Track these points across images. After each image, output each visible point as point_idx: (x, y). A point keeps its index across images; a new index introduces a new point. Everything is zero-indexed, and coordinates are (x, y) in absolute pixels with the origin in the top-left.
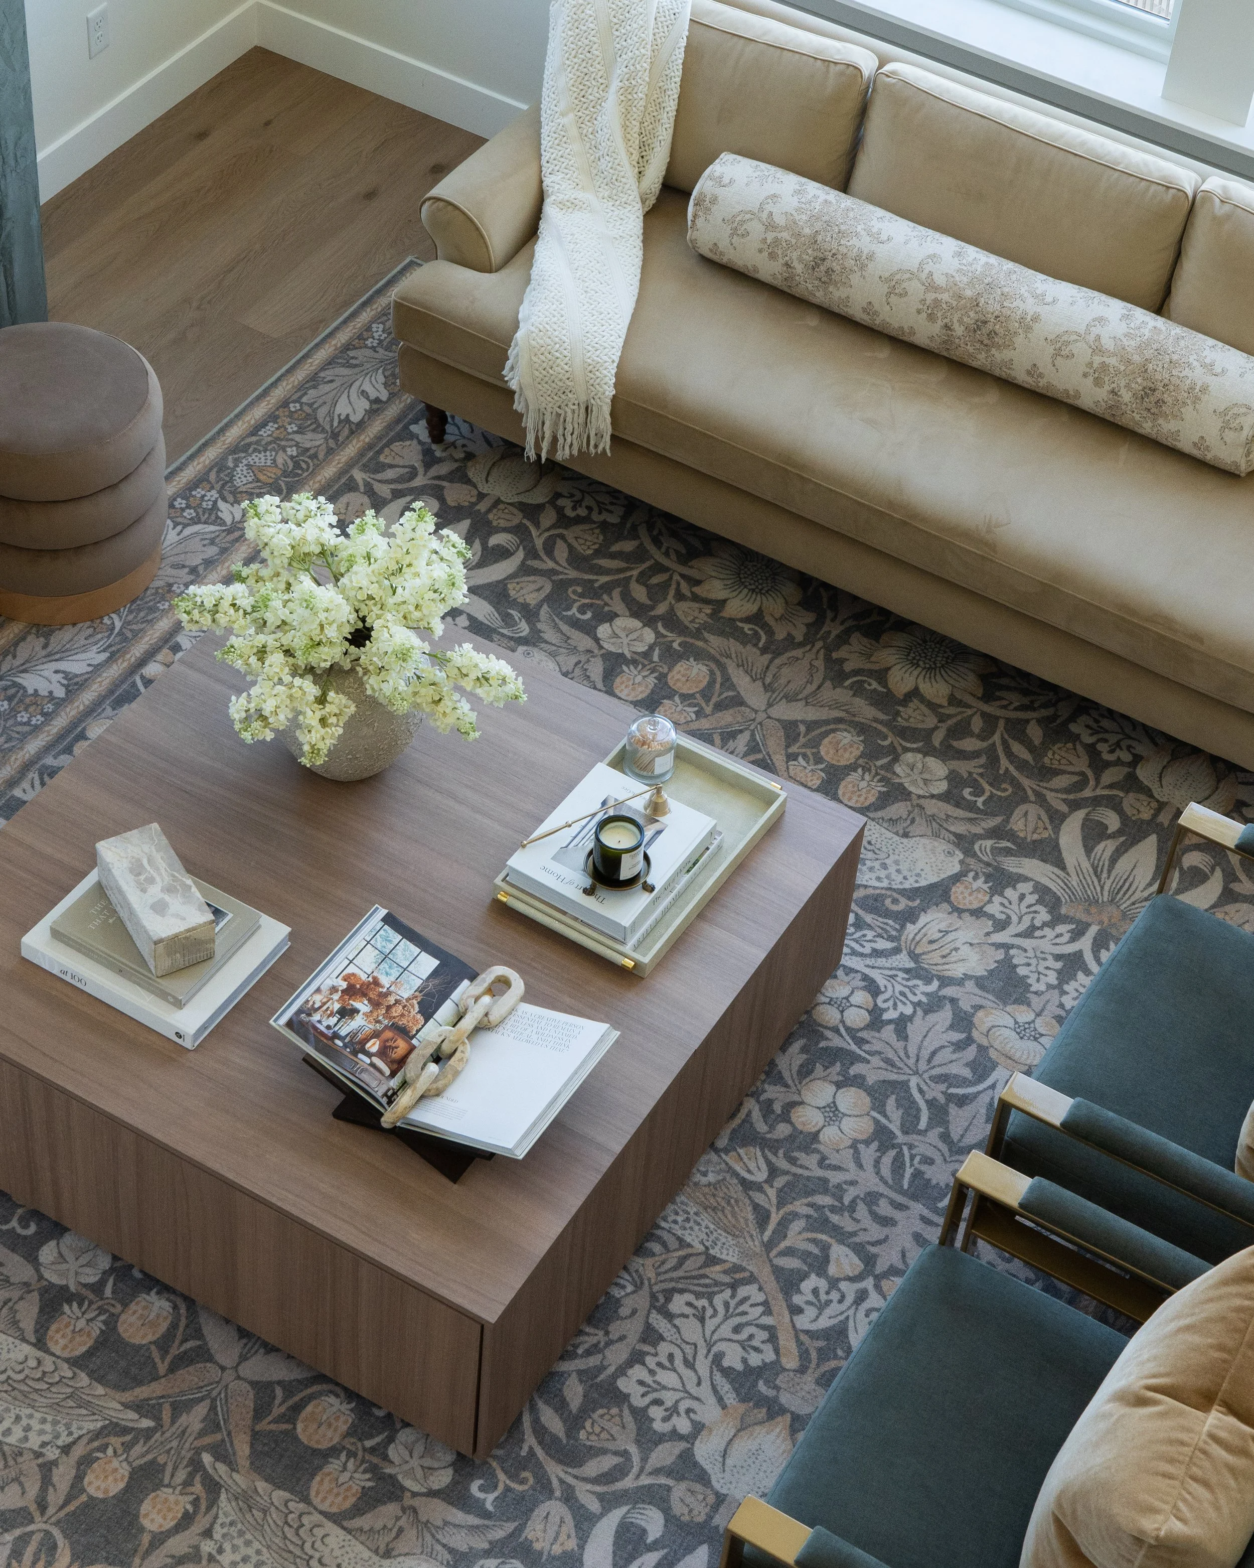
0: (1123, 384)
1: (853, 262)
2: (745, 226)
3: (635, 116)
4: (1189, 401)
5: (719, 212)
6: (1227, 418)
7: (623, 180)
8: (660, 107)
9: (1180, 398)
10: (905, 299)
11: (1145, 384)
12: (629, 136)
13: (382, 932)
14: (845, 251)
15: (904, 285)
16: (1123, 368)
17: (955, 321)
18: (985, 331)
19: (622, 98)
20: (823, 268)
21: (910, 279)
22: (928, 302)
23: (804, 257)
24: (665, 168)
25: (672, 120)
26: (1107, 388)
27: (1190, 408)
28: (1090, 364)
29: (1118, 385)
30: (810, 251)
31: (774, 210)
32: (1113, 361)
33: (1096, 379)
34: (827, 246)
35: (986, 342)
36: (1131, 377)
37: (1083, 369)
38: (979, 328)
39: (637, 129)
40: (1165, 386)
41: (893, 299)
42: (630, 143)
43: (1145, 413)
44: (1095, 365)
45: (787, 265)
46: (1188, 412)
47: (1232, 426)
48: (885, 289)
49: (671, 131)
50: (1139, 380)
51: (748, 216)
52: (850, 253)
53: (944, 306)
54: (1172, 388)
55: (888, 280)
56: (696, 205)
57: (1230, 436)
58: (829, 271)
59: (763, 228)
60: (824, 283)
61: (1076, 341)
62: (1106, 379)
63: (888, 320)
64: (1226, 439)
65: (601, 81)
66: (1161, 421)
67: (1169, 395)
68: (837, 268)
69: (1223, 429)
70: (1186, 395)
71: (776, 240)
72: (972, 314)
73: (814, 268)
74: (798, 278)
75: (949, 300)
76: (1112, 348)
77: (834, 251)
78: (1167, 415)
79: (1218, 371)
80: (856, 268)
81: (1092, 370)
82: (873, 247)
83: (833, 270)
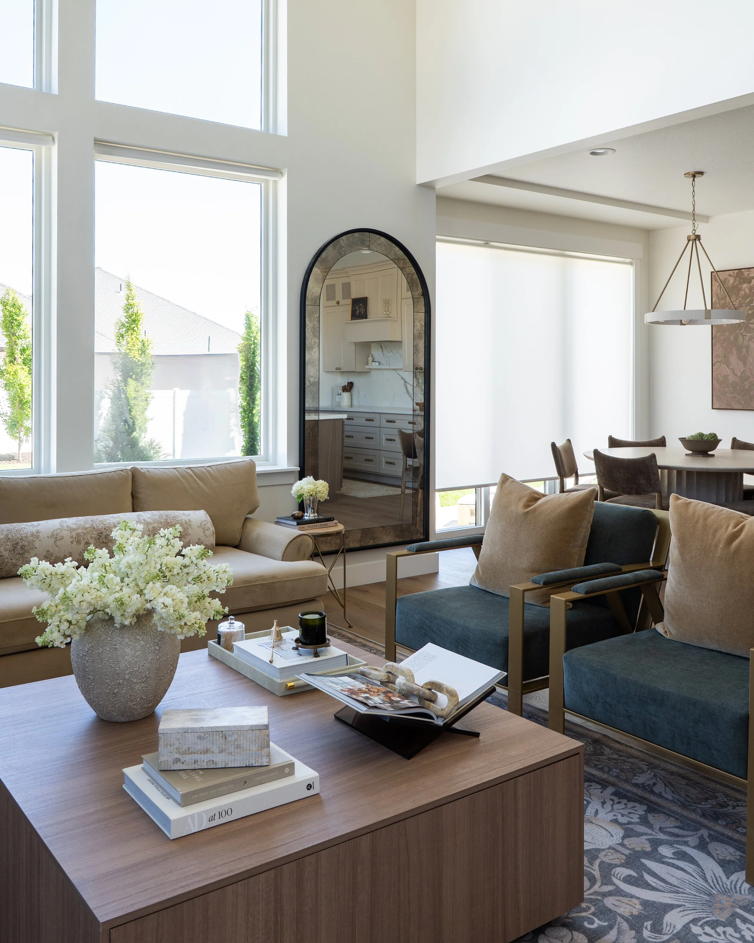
1: (32, 537)
4: (188, 526)
6: (203, 527)
9: (185, 527)
10: (64, 540)
14: (25, 535)
15: (61, 534)
16: (161, 526)
17: (89, 538)
18: (103, 537)
21: (61, 531)
22: (74, 537)
23: (7, 547)
27: (190, 529)
30: (9, 543)
34: (15, 537)
35: (105, 541)
38: (100, 536)
41: (58, 543)
44: (151, 530)
46: (190, 531)
47: (206, 528)
48: (53, 540)
52: (28, 535)
53: (82, 534)
55: (52, 536)
57: (207, 533)
58: (23, 547)
60: (22, 554)
63: (58, 555)
66: (183, 539)
69: (204, 532)
72: (94, 532)
73: (14, 550)
74: (6, 560)
75: (82, 531)
76: (152, 521)
77: (20, 538)
78: (184, 536)
79: (188, 514)
80: (34, 539)
81: (151, 532)
82: (36, 528)
83: (24, 546)
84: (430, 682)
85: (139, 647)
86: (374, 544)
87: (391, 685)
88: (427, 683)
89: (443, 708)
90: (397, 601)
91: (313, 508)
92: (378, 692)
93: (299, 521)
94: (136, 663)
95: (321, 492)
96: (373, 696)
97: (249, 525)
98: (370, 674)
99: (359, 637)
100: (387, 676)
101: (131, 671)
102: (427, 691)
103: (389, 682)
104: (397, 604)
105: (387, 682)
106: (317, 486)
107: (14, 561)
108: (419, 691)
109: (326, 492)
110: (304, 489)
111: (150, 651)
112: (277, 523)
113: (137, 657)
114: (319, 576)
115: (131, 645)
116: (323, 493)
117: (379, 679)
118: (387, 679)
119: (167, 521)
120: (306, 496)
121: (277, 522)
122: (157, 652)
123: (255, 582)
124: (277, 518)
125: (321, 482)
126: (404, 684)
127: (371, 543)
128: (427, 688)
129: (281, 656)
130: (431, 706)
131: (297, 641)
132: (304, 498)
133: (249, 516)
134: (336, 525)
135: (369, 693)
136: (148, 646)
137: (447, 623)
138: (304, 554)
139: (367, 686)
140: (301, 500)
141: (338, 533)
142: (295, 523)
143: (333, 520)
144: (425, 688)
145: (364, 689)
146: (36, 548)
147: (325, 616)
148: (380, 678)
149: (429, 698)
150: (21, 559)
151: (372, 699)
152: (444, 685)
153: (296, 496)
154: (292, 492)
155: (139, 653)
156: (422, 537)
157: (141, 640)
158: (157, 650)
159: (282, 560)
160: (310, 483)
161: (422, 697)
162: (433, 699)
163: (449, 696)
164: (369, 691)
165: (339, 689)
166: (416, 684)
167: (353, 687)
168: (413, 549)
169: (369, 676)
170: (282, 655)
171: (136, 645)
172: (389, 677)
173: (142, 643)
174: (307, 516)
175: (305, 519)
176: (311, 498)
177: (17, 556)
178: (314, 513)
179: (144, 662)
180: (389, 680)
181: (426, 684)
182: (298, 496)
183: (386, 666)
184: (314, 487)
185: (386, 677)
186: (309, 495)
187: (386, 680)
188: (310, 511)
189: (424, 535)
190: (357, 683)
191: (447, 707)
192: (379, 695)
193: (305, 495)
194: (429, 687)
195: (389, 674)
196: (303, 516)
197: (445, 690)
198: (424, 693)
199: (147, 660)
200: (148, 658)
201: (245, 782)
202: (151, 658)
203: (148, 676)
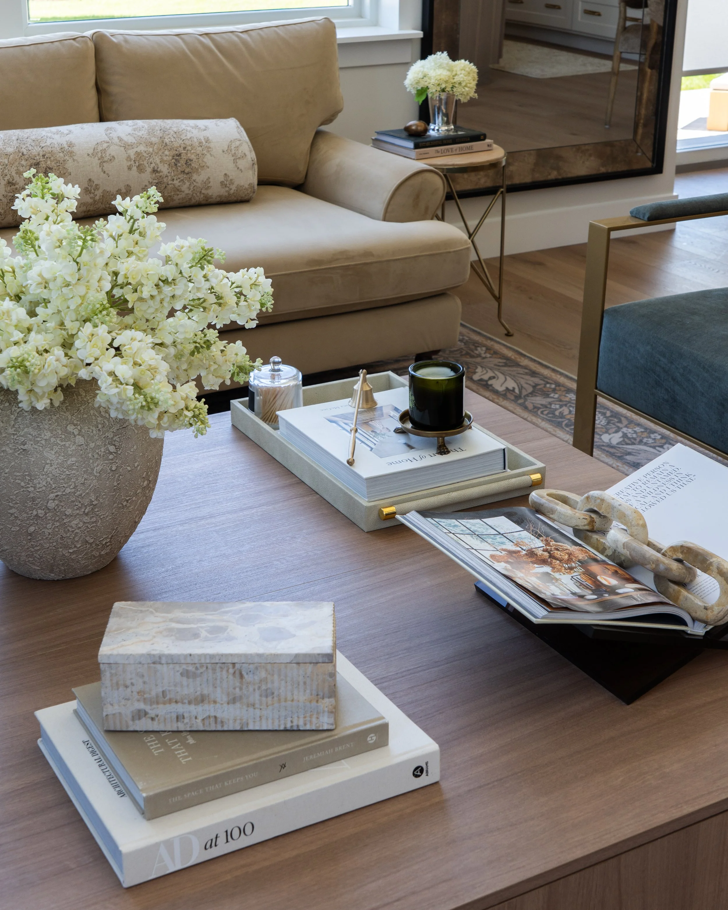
0: (158, 161)
4: (204, 152)
6: (233, 152)
9: (198, 152)
11: (172, 154)
16: (151, 150)
26: (149, 170)
27: (208, 155)
28: (129, 158)
29: (156, 164)
32: (142, 148)
33: (138, 167)
36: (160, 153)
37: (126, 164)
40: (184, 148)
43: (182, 176)
44: (133, 157)
46: (208, 160)
47: (239, 156)
50: (167, 152)
54: (189, 148)
57: (242, 164)
61: (108, 147)
62: (145, 163)
64: (240, 167)
66: (195, 177)
67: (192, 154)
69: (235, 161)
70: (200, 149)
76: (134, 141)
78: (197, 169)
79: (203, 128)
81: (132, 162)
84: (682, 546)
85: (74, 448)
86: (560, 177)
87: (595, 536)
88: (676, 546)
89: (709, 605)
90: (605, 315)
91: (446, 115)
92: (570, 560)
93: (419, 140)
94: (70, 479)
95: (463, 84)
96: (559, 571)
97: (323, 146)
98: (553, 511)
99: (524, 356)
100: (589, 519)
101: (59, 493)
102: (675, 566)
103: (592, 531)
104: (605, 320)
105: (588, 531)
106: (454, 73)
108: (657, 565)
109: (473, 84)
110: (430, 78)
111: (96, 456)
112: (377, 143)
113: (69, 467)
114: (454, 252)
115: (57, 444)
116: (466, 86)
117: (571, 525)
118: (589, 524)
119: (163, 142)
120: (433, 92)
121: (376, 140)
122: (111, 457)
123: (330, 261)
124: (378, 133)
125: (462, 63)
126: (625, 545)
127: (554, 175)
128: (675, 557)
129: (372, 449)
130: (681, 597)
131: (404, 417)
132: (430, 96)
133: (323, 128)
134: (489, 149)
135: (550, 564)
136: (92, 445)
137: (704, 368)
138: (427, 208)
139: (548, 544)
140: (423, 98)
141: (494, 165)
142: (410, 145)
143: (484, 139)
144: (671, 557)
145: (540, 552)
147: (463, 375)
148: (574, 523)
149: (677, 579)
151: (557, 580)
152: (712, 555)
153: (414, 92)
154: (407, 82)
155: (74, 459)
156: (649, 165)
157: (76, 433)
158: (111, 453)
159: (384, 220)
160: (440, 66)
161: (663, 577)
162: (687, 581)
163: (724, 582)
164: (551, 556)
165: (487, 554)
166: (649, 544)
167: (517, 545)
168: (644, 215)
169: (551, 516)
170: (372, 446)
171: (67, 444)
172: (592, 521)
173: (80, 440)
174: (433, 130)
175: (430, 136)
176: (443, 96)
178: (447, 123)
179: (86, 476)
180: (593, 526)
181: (673, 549)
182: (418, 91)
183: (588, 498)
184: (448, 73)
185: (586, 522)
186: (439, 89)
187: (587, 528)
188: (439, 120)
189: (653, 162)
190: (525, 534)
191: (718, 604)
192: (571, 569)
193: (430, 91)
194: (680, 556)
195: (593, 516)
196: (426, 130)
197: (714, 568)
198: (668, 569)
199: (91, 474)
200: (93, 469)
201: (283, 766)
202: (99, 468)
203: (96, 502)
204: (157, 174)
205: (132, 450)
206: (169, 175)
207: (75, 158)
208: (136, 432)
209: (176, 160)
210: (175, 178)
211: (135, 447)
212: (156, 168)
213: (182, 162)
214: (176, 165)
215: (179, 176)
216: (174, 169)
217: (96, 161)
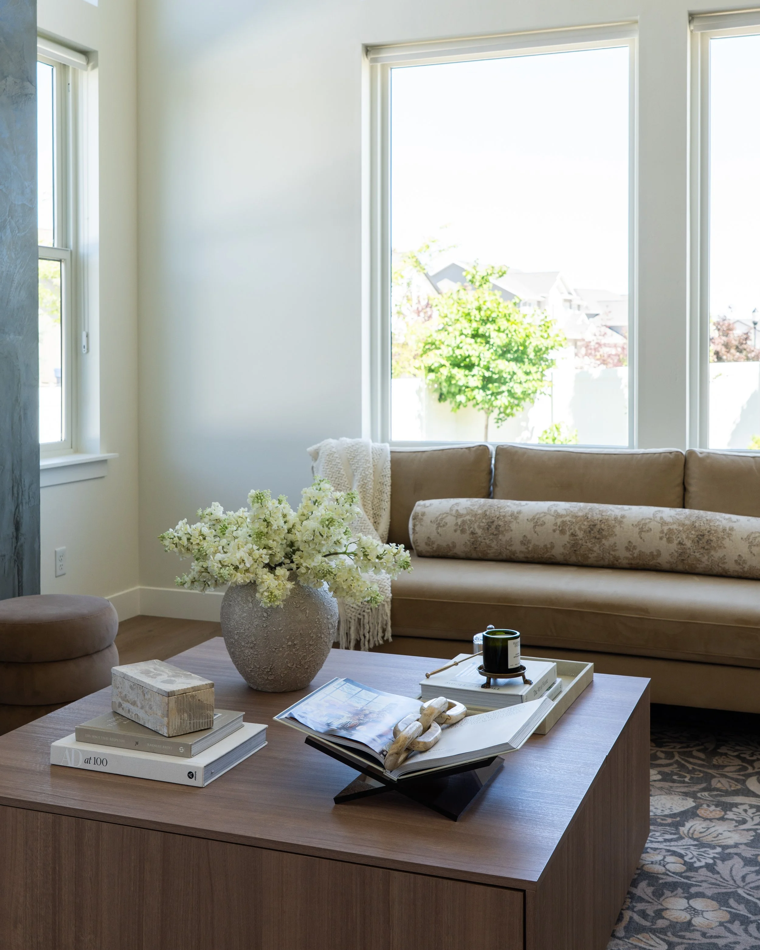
0: (684, 537)
1: (510, 518)
2: (444, 521)
3: (369, 498)
4: (725, 537)
5: (427, 520)
6: (751, 540)
7: (368, 527)
8: (381, 492)
9: (720, 536)
10: (545, 526)
11: (697, 534)
12: (367, 510)
13: (345, 685)
14: (504, 514)
15: (543, 519)
16: (682, 528)
17: (577, 529)
18: (595, 530)
19: (361, 490)
20: (493, 527)
21: (545, 516)
22: (558, 524)
23: (481, 524)
24: (389, 524)
25: (389, 497)
26: (676, 542)
27: (727, 540)
28: (662, 532)
29: (682, 539)
30: (484, 521)
31: (459, 508)
32: (675, 527)
33: (668, 539)
34: (493, 515)
35: (598, 536)
36: (688, 532)
37: (659, 535)
38: (592, 529)
39: (370, 505)
40: (709, 532)
41: (538, 529)
42: (368, 514)
43: (702, 551)
44: (665, 531)
45: (473, 533)
46: (727, 542)
47: (754, 544)
48: (532, 524)
49: (389, 503)
50: (693, 532)
51: (445, 515)
52: (507, 515)
53: (569, 523)
54: (713, 532)
55: (533, 519)
56: (414, 519)
57: (755, 550)
58: (497, 527)
59: (455, 518)
60: (496, 535)
61: (650, 522)
62: (674, 537)
63: (537, 543)
64: (753, 552)
65: (347, 486)
66: (713, 553)
67: (713, 536)
68: (501, 523)
69: (750, 547)
70: (722, 534)
71: (464, 522)
72: (585, 523)
73: (488, 529)
74: (479, 539)
75: (570, 519)
76: (671, 521)
77: (498, 516)
78: (715, 548)
79: (735, 520)
80: (512, 520)
81: (664, 535)
82: (519, 508)
83: (500, 526)
85: (247, 608)
94: (243, 625)
101: (238, 631)
107: (488, 541)
111: (256, 616)
113: (243, 618)
119: (693, 525)
122: (264, 619)
136: (255, 610)
146: (512, 530)
150: (494, 540)
155: (245, 614)
157: (250, 601)
158: (264, 617)
173: (251, 605)
177: (491, 536)
179: (249, 625)
199: (252, 625)
200: (253, 623)
201: (137, 743)
202: (257, 623)
203: (255, 642)
204: (682, 546)
205: (278, 620)
206: (691, 548)
207: (622, 525)
208: (284, 611)
209: (699, 538)
210: (696, 551)
211: (280, 619)
212: (681, 541)
213: (704, 540)
214: (698, 542)
215: (700, 550)
216: (696, 544)
217: (637, 530)
